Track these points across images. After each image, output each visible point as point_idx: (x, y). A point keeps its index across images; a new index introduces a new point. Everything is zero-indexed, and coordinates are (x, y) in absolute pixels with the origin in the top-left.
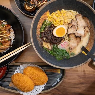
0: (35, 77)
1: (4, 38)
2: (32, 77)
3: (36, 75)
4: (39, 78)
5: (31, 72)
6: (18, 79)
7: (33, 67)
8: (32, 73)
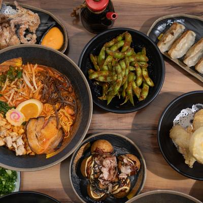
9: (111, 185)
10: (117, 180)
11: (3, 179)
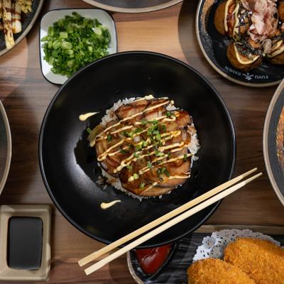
0: (264, 272)
1: (175, 155)
2: (253, 273)
3: (265, 266)
4: (277, 275)
5: (251, 256)
6: (212, 276)
7: (256, 241)
8: (255, 259)
9: (269, 42)
10: (278, 33)
11: (89, 43)
